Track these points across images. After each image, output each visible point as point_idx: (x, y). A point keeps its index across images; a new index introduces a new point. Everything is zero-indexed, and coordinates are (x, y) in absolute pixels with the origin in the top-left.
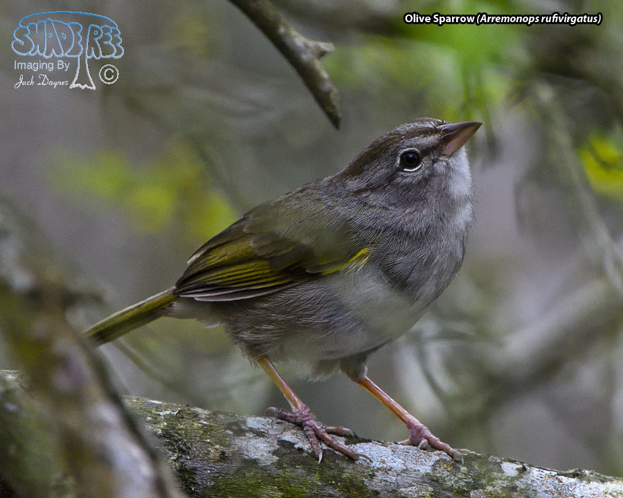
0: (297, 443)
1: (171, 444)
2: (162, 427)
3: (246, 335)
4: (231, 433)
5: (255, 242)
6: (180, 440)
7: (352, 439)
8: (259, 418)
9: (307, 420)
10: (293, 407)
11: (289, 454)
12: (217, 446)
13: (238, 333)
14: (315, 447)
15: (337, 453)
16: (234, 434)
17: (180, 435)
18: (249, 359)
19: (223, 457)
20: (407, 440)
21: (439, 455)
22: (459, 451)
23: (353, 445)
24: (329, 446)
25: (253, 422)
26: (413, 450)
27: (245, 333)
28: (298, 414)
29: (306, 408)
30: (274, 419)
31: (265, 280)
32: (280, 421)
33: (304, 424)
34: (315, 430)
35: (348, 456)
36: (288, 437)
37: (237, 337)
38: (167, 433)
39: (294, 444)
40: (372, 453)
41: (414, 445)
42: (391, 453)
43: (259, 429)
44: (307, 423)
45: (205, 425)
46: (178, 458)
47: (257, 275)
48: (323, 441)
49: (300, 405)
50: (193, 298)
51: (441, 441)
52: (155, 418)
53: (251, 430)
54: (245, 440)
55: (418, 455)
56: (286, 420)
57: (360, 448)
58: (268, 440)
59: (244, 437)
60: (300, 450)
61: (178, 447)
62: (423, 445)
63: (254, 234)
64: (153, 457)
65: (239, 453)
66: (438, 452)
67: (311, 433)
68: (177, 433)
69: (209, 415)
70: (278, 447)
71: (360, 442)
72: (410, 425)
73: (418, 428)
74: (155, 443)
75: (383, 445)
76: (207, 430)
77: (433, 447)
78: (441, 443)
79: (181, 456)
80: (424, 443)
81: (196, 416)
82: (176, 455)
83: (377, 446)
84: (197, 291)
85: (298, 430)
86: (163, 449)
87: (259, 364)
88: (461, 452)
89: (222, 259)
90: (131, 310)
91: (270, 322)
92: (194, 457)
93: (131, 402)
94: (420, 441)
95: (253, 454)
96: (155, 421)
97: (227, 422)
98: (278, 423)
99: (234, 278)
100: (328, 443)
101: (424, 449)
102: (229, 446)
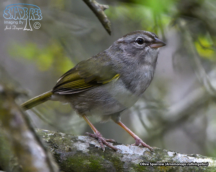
0: (96, 145)
1: (52, 145)
2: (48, 139)
3: (77, 107)
4: (73, 141)
5: (80, 73)
6: (55, 144)
7: (115, 143)
8: (82, 136)
9: (99, 137)
10: (94, 132)
11: (93, 149)
12: (68, 146)
13: (75, 106)
14: (102, 146)
15: (110, 148)
16: (74, 142)
17: (55, 142)
18: (79, 115)
19: (70, 150)
20: (135, 144)
21: (146, 149)
22: (153, 148)
23: (115, 146)
24: (107, 146)
25: (80, 138)
26: (137, 147)
27: (77, 106)
28: (96, 135)
29: (99, 133)
30: (88, 136)
31: (83, 86)
32: (90, 137)
33: (98, 138)
34: (102, 140)
35: (114, 149)
36: (93, 143)
37: (75, 108)
38: (50, 141)
39: (95, 145)
40: (122, 148)
41: (137, 146)
42: (129, 148)
43: (82, 140)
44: (99, 138)
45: (64, 139)
46: (54, 150)
47: (80, 84)
48: (105, 144)
49: (97, 131)
50: (59, 93)
51: (147, 144)
52: (46, 136)
53: (80, 140)
54: (78, 144)
55: (138, 149)
56: (92, 137)
57: (118, 147)
58: (86, 144)
59: (77, 143)
60: (97, 147)
61: (54, 146)
62: (140, 146)
63: (79, 70)
64: (45, 150)
65: (76, 148)
66: (145, 148)
67: (101, 141)
68: (54, 141)
69: (65, 135)
70: (89, 146)
71: (118, 144)
72: (135, 139)
73: (138, 140)
74: (46, 145)
75: (126, 145)
76: (64, 140)
77: (143, 146)
78: (146, 145)
79: (55, 150)
80: (140, 145)
81: (60, 135)
82: (53, 149)
83: (124, 146)
84: (60, 91)
85: (96, 140)
86: (49, 147)
87: (82, 117)
88: (154, 148)
89: (68, 79)
90: (37, 98)
91: (85, 101)
92: (60, 150)
93: (37, 131)
94: (139, 144)
95: (80, 149)
96: (46, 137)
97: (71, 138)
98: (89, 138)
99: (73, 86)
100: (107, 145)
101: (140, 147)
102: (72, 146)
